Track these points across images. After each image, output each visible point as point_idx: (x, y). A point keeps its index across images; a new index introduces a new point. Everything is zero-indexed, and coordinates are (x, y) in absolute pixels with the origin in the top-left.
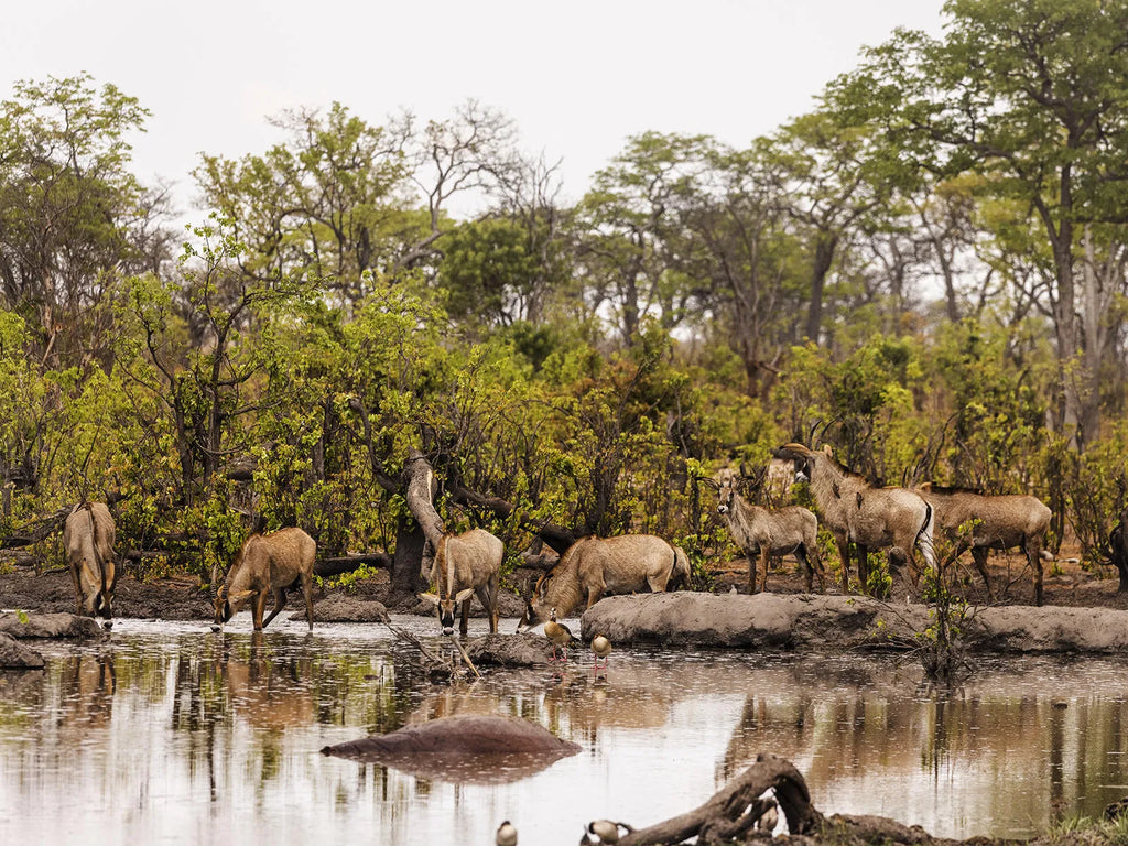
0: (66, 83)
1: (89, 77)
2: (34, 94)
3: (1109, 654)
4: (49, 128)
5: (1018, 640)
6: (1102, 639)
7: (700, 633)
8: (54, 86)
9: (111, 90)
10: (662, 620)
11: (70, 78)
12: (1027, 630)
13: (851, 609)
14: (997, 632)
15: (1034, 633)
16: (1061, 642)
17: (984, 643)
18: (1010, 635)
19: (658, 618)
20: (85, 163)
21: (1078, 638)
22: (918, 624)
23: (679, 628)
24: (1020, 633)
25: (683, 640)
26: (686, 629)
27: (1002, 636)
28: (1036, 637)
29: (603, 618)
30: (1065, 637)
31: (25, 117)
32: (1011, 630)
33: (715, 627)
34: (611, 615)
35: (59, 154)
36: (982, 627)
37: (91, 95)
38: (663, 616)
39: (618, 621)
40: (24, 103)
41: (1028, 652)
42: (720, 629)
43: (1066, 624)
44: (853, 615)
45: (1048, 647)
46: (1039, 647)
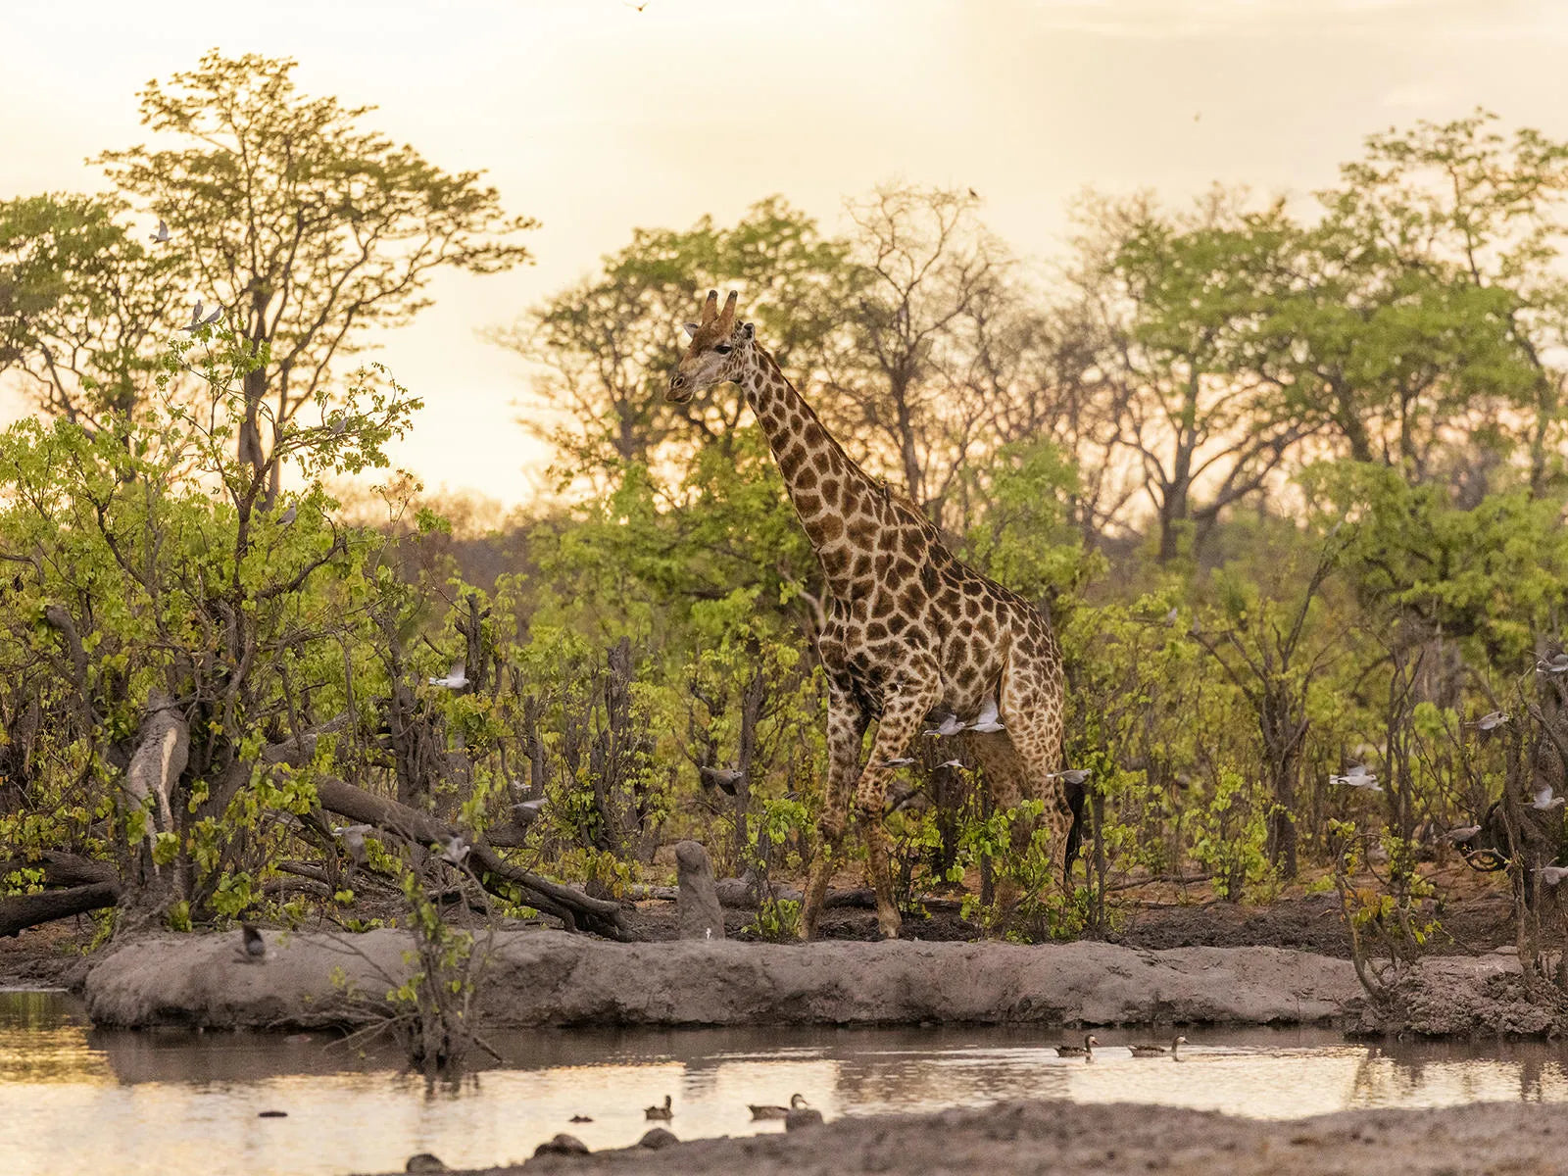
0: (1454, 127)
1: (1492, 116)
2: (1400, 150)
3: (991, 1024)
4: (1424, 209)
5: (828, 1004)
6: (978, 997)
7: (253, 1005)
8: (1432, 136)
9: (1529, 136)
10: (192, 982)
11: (1460, 120)
12: (843, 985)
13: (527, 955)
14: (789, 989)
15: (855, 989)
16: (909, 1006)
17: (771, 1009)
18: (814, 994)
19: (185, 979)
20: (1489, 261)
21: (938, 995)
22: (650, 979)
23: (219, 997)
24: (832, 991)
25: (228, 1018)
26: (231, 997)
27: (798, 998)
28: (859, 997)
29: (112, 984)
30: (916, 996)
31: (1382, 189)
32: (815, 986)
33: (278, 994)
34: (124, 979)
35: (1445, 249)
36: (764, 983)
37: (1496, 145)
38: (195, 976)
39: (131, 988)
40: (1383, 166)
41: (844, 1025)
42: (288, 997)
43: (915, 973)
44: (530, 965)
45: (881, 1014)
46: (864, 1015)
